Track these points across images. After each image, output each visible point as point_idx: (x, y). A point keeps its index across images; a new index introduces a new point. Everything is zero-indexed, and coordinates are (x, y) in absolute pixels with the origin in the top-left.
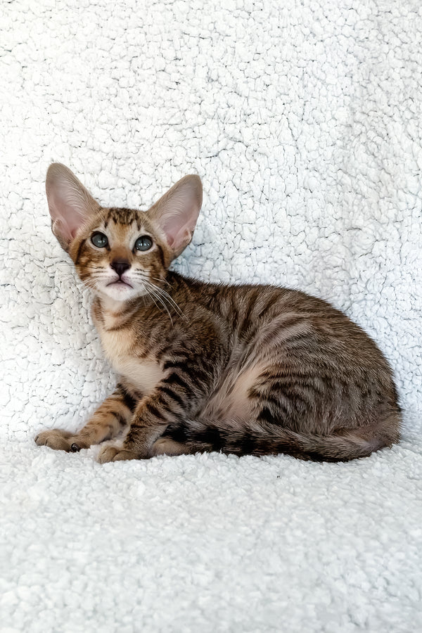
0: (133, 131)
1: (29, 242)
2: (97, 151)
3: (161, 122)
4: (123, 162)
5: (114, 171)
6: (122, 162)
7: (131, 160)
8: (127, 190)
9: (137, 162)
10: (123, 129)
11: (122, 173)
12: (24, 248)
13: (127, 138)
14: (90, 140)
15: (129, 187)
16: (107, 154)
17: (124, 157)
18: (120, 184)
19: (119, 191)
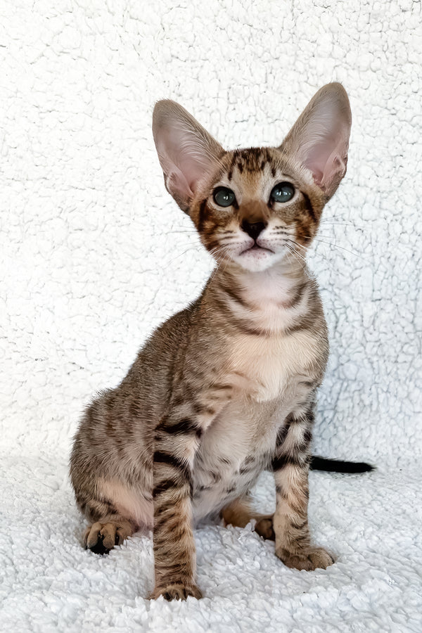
0: (398, 167)
2: (362, 186)
5: (377, 204)
6: (385, 195)
7: (395, 193)
8: (389, 220)
9: (400, 193)
10: (388, 165)
11: (385, 205)
13: (391, 174)
14: (356, 177)
15: (390, 217)
16: (371, 189)
17: (388, 190)
18: (382, 215)
19: (381, 222)
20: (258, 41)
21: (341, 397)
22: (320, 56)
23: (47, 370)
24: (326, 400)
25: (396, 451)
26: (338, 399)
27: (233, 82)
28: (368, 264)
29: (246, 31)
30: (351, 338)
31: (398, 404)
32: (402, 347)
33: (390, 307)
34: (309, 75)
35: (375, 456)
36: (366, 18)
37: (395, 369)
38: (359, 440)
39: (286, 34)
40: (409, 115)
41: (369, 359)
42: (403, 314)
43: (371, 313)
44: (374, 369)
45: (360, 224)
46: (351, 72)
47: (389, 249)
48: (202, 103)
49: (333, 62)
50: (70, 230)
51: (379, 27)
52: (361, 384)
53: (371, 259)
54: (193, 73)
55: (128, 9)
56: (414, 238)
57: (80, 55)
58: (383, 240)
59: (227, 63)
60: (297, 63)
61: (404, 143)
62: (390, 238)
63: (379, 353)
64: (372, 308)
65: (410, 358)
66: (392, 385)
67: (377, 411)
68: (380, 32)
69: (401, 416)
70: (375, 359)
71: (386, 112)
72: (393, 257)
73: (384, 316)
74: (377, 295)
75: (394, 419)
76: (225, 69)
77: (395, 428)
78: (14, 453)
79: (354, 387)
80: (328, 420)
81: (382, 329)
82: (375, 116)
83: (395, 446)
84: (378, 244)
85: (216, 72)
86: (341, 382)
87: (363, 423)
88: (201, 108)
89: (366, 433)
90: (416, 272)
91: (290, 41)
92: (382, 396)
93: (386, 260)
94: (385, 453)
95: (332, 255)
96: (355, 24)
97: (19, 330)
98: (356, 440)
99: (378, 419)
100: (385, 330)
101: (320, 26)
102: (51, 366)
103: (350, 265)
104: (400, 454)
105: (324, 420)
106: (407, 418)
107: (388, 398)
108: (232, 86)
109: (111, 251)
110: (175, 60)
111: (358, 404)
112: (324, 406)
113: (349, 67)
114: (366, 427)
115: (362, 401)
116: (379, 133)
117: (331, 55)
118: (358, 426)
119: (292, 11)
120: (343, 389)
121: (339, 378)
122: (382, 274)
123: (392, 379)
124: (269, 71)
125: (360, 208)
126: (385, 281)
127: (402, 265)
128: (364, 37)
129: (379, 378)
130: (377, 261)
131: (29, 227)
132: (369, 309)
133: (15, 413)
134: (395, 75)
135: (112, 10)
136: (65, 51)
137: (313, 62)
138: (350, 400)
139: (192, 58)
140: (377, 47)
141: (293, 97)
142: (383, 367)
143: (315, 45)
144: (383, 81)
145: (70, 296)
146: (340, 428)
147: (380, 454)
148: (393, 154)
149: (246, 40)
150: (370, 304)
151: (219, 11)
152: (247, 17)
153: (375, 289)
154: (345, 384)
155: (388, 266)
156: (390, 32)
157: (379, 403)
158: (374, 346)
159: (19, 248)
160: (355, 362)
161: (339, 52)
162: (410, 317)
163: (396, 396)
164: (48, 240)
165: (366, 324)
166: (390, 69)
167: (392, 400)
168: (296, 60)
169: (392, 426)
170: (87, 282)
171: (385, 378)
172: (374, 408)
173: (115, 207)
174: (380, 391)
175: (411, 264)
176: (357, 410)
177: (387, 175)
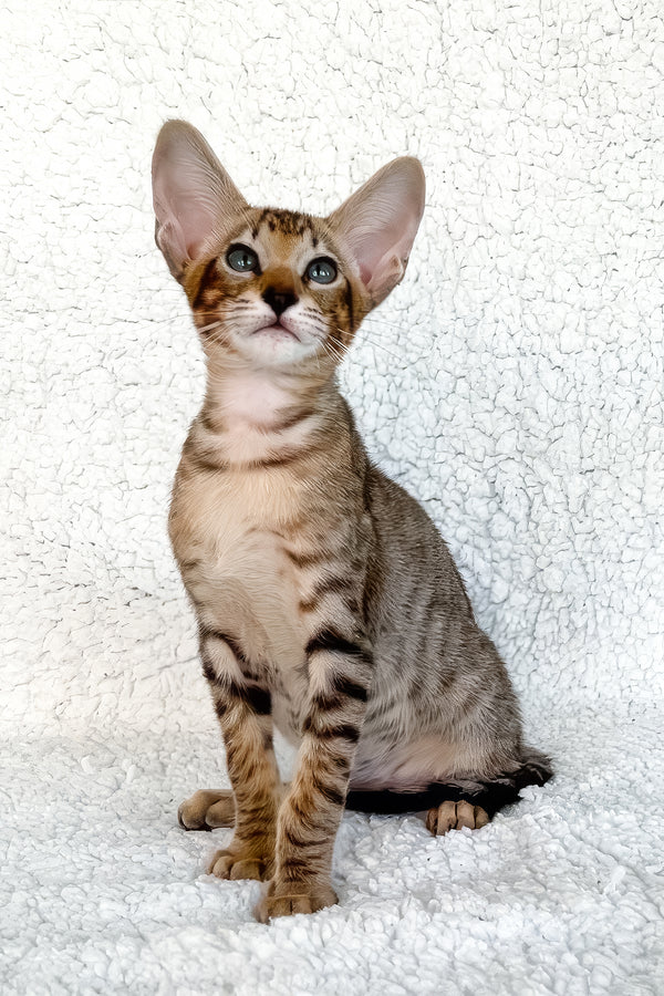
0: (610, 270)
1: (464, 437)
2: (559, 302)
3: (648, 255)
4: (596, 314)
5: (582, 328)
6: (593, 314)
7: (607, 310)
8: (600, 351)
9: (616, 311)
10: (596, 269)
11: (593, 329)
12: (458, 447)
13: (600, 282)
14: (549, 287)
15: (602, 347)
16: (573, 306)
17: (597, 306)
18: (590, 344)
19: (588, 354)
20: (392, 85)
21: (541, 618)
22: (486, 107)
23: (95, 600)
24: (519, 623)
25: (626, 692)
26: (536, 621)
27: (356, 150)
28: (572, 418)
29: (372, 71)
30: (553, 528)
31: (625, 623)
32: (628, 539)
33: (606, 480)
34: (471, 135)
35: (596, 701)
36: (552, 47)
37: (618, 572)
38: (571, 677)
39: (433, 75)
40: (623, 191)
41: (580, 559)
42: (626, 490)
43: (580, 491)
44: (588, 573)
45: (558, 359)
46: (533, 129)
47: (603, 395)
48: (311, 184)
49: (506, 116)
50: (120, 384)
51: (572, 59)
52: (570, 598)
53: (576, 410)
54: (294, 138)
55: (190, 42)
56: (638, 376)
57: (118, 116)
58: (592, 381)
59: (346, 121)
60: (454, 119)
61: (618, 235)
62: (604, 378)
63: (595, 550)
64: (582, 484)
65: (639, 556)
66: (615, 596)
67: (595, 635)
68: (576, 66)
69: (630, 640)
70: (589, 559)
71: (589, 188)
72: (608, 406)
73: (598, 495)
74: (588, 464)
75: (621, 645)
76: (344, 130)
77: (623, 659)
78: (49, 732)
79: (559, 602)
80: (524, 650)
81: (597, 513)
82: (572, 196)
83: (625, 684)
84: (586, 389)
85: (330, 136)
86: (540, 596)
87: (574, 653)
88: (312, 191)
89: (580, 667)
90: (643, 427)
91: (441, 85)
92: (601, 614)
93: (598, 411)
94: (610, 696)
95: (519, 407)
96: (536, 56)
97: (46, 541)
98: (566, 677)
99: (597, 646)
100: (600, 515)
101: (485, 62)
102: (100, 594)
103: (545, 422)
104: (632, 696)
105: (518, 650)
106: (639, 642)
107: (610, 616)
108: (356, 157)
109: (183, 413)
110: (266, 120)
111: (567, 627)
112: (516, 632)
113: (530, 122)
114: (579, 660)
115: (571, 621)
116: (580, 221)
117: (502, 104)
118: (568, 656)
119: (441, 39)
120: (544, 607)
121: (538, 591)
122: (594, 433)
123: (614, 588)
124: (410, 132)
125: (556, 336)
126: (598, 443)
127: (622, 418)
128: (551, 76)
129: (596, 587)
130: (585, 414)
131: (54, 383)
132: (577, 485)
133: (48, 670)
134: (600, 132)
135: (164, 45)
136: (96, 110)
137: (476, 116)
138: (555, 622)
139: (292, 115)
140: (571, 91)
141: (449, 170)
142: (601, 570)
143: (478, 90)
144: (582, 142)
145: (124, 486)
146: (542, 660)
147: (603, 698)
148: (603, 252)
149: (373, 84)
150: (578, 479)
151: (330, 42)
152: (372, 50)
153: (585, 456)
154: (546, 600)
155: (601, 420)
156: (589, 67)
157: (597, 624)
158: (586, 540)
159: (40, 417)
160: (560, 565)
161: (514, 99)
162: (637, 493)
163: (622, 612)
164: (85, 402)
165: (573, 508)
166: (592, 123)
167: (616, 617)
168: (451, 113)
169: (617, 656)
170: (149, 464)
171: (605, 586)
172: (590, 631)
173: (186, 347)
174: (598, 606)
175: (635, 417)
176: (565, 635)
177: (594, 285)
